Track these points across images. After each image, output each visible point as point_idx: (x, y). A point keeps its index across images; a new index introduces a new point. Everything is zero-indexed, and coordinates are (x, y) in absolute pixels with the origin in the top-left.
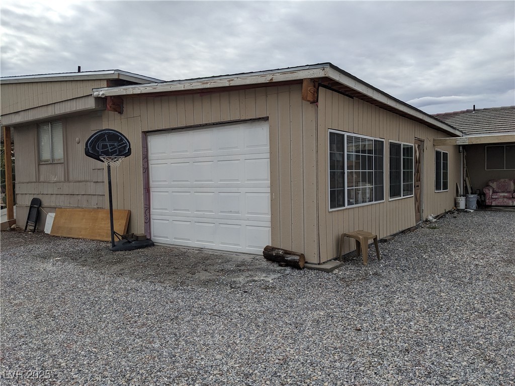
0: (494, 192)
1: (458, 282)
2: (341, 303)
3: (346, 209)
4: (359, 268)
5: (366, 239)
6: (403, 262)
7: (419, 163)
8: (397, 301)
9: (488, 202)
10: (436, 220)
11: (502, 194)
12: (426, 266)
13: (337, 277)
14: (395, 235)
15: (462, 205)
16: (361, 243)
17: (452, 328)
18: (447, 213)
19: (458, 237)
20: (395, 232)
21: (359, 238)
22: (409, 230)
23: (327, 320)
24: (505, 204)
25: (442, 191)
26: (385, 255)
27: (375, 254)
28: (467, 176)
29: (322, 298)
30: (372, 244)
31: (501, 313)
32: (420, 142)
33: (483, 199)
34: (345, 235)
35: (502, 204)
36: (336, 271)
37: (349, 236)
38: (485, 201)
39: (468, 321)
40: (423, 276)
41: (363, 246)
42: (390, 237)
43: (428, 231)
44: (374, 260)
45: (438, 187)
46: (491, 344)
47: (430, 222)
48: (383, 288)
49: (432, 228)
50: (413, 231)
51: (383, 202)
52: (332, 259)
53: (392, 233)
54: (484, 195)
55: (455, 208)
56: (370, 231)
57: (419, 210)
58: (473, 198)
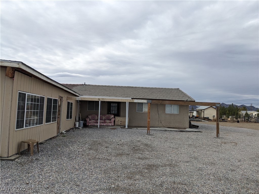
0: (90, 120)
1: (70, 158)
2: (19, 174)
3: (24, 129)
4: (28, 157)
5: (33, 143)
6: (50, 153)
7: (60, 107)
8: (45, 170)
9: (87, 124)
10: (66, 132)
11: (93, 121)
12: (59, 153)
13: (17, 163)
14: (47, 140)
15: (77, 126)
16: (31, 145)
17: (66, 176)
18: (71, 129)
19: (73, 140)
20: (47, 139)
21: (30, 143)
22: (54, 138)
23: (12, 182)
24: (94, 125)
25: (69, 119)
26: (41, 150)
27: (37, 150)
28: (80, 113)
29: (10, 173)
30: (35, 145)
31: (84, 168)
32: (61, 98)
33: (86, 123)
34: (23, 142)
35: (92, 125)
36: (17, 160)
37: (24, 142)
38: (86, 124)
39: (72, 173)
40: (57, 158)
41: (31, 146)
42: (44, 142)
43: (62, 137)
44: (36, 153)
45: (68, 118)
46: (79, 180)
47: (63, 134)
48: (40, 165)
49: (64, 136)
50: (55, 138)
51: (42, 125)
52: (15, 154)
53: (45, 140)
54: (86, 121)
55: (74, 127)
56: (35, 139)
57: (58, 128)
58: (82, 122)
